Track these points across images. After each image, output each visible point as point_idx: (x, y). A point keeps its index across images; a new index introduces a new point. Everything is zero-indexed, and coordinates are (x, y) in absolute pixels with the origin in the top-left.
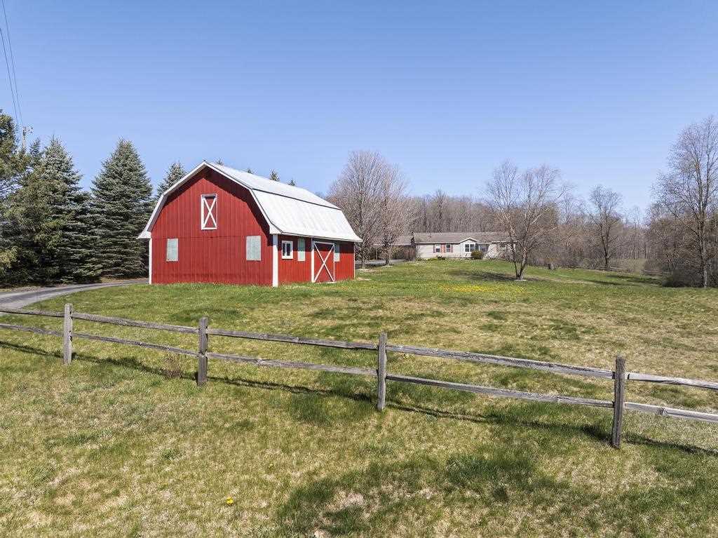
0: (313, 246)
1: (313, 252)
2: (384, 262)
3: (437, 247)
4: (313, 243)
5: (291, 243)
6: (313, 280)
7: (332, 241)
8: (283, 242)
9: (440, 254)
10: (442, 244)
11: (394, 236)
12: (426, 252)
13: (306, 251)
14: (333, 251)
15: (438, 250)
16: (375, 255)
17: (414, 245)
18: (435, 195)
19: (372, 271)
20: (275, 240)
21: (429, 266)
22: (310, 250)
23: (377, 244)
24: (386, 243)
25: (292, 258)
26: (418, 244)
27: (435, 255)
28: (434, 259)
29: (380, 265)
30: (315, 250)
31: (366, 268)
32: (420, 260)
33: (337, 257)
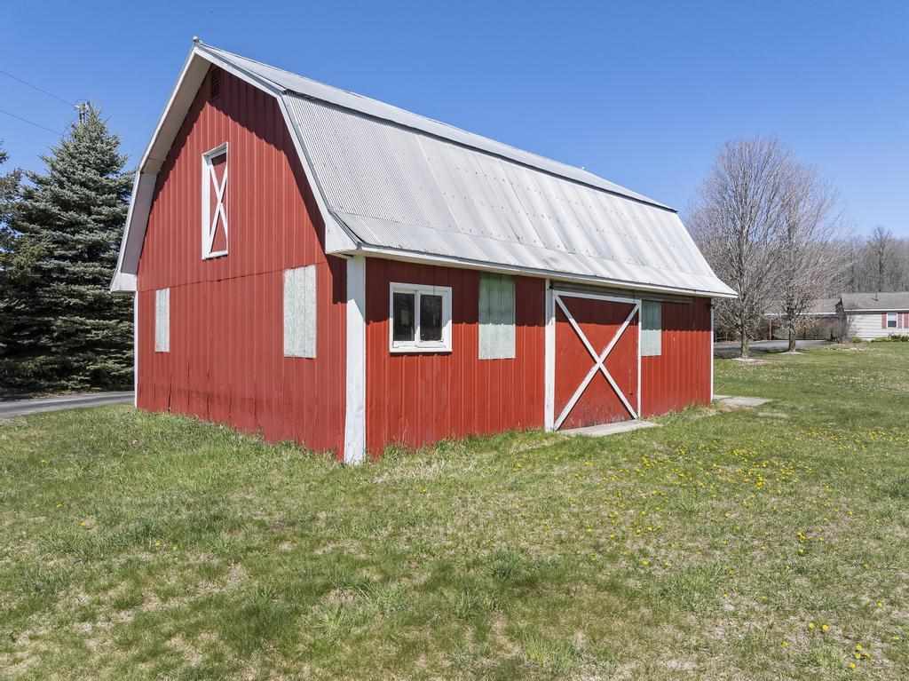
0: (550, 309)
1: (550, 330)
2: (786, 344)
3: (889, 318)
4: (553, 297)
5: (446, 293)
6: (550, 422)
7: (633, 293)
8: (396, 288)
9: (897, 331)
10: (900, 313)
11: (807, 298)
12: (868, 327)
13: (519, 323)
14: (635, 322)
15: (892, 324)
16: (768, 331)
17: (842, 314)
18: (872, 236)
19: (761, 362)
20: (356, 278)
21: (879, 353)
22: (540, 321)
23: (773, 312)
24: (790, 310)
25: (449, 348)
26: (850, 313)
27: (887, 333)
28: (883, 340)
29: (776, 351)
30: (561, 318)
31: (750, 356)
32: (858, 341)
33: (650, 342)
